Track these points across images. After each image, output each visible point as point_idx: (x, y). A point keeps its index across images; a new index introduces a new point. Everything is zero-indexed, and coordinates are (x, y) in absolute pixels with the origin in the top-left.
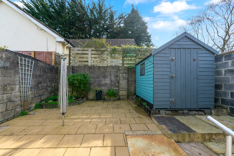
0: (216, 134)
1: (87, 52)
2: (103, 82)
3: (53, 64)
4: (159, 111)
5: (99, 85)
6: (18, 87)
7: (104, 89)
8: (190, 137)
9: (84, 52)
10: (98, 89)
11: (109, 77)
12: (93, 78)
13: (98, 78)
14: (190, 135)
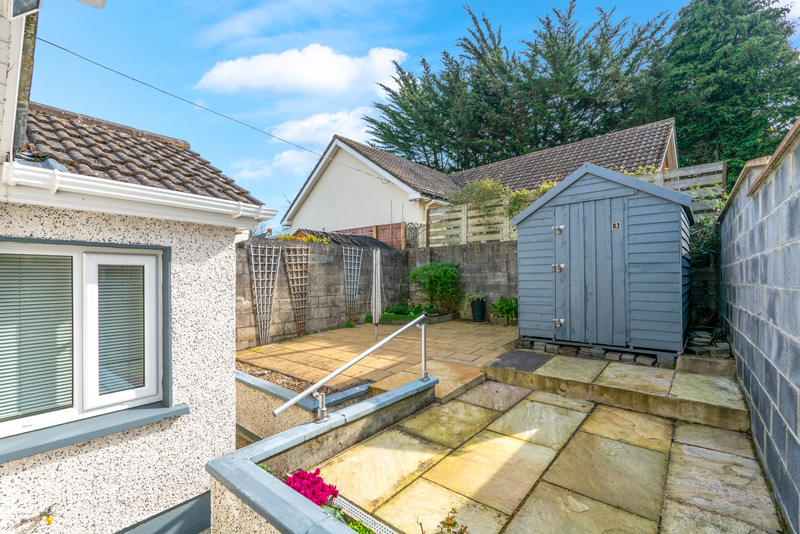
0: (568, 381)
1: (458, 215)
2: (491, 282)
3: (403, 247)
4: (532, 342)
5: (483, 288)
6: (342, 287)
7: (494, 297)
8: (516, 377)
9: (453, 215)
10: (480, 296)
11: (504, 269)
12: (470, 271)
13: (479, 271)
14: (516, 374)
